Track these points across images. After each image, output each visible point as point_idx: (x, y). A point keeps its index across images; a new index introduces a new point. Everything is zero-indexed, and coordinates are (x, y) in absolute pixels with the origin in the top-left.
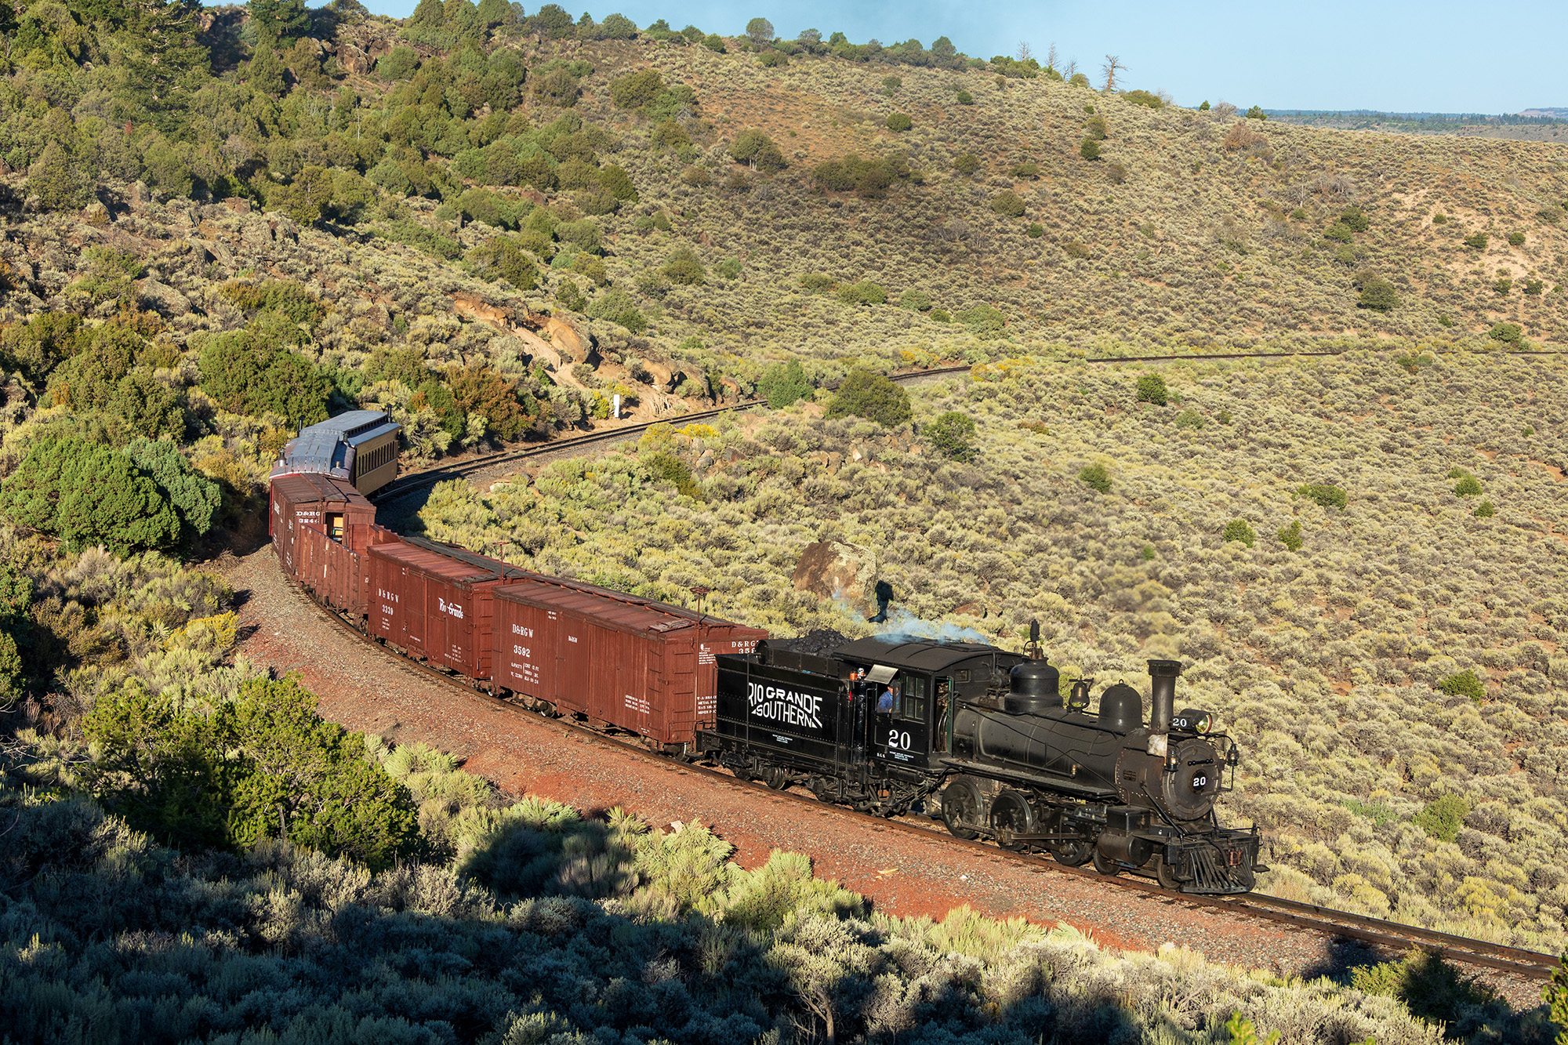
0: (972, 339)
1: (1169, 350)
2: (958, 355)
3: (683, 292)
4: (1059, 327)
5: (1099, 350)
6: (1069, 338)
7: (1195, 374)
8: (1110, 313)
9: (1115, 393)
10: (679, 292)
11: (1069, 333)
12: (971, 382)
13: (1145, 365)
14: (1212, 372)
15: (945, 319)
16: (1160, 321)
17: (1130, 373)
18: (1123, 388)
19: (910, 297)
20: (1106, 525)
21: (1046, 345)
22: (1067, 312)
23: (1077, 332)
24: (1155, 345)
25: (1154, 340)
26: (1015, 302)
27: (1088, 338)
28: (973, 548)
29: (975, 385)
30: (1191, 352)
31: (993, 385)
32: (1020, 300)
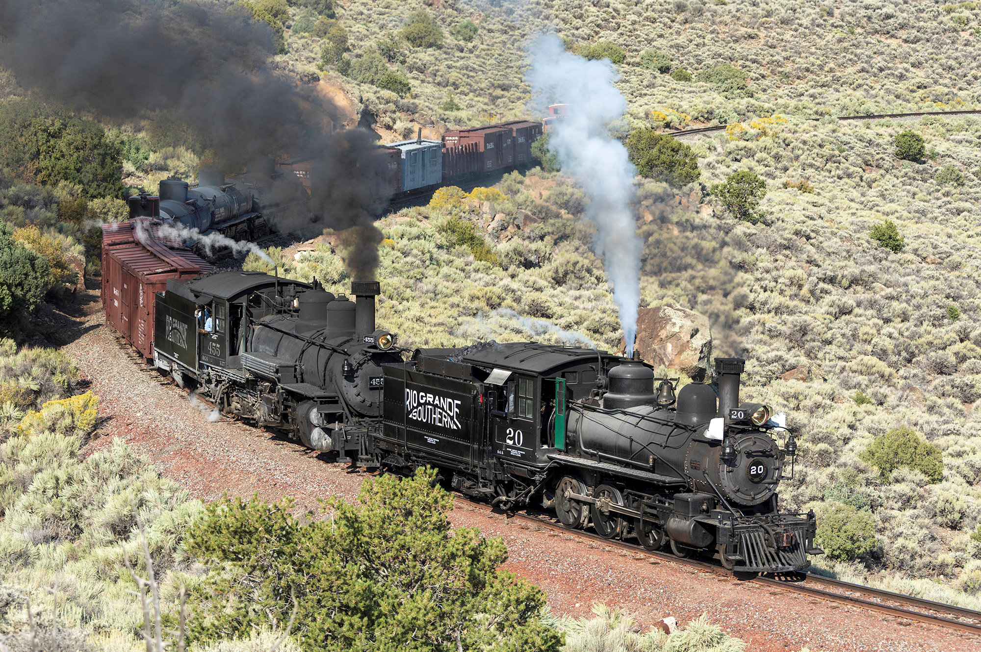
0: (719, 99)
1: (912, 107)
2: (709, 115)
3: (425, 56)
4: (801, 86)
5: (844, 108)
6: (812, 96)
7: (944, 130)
8: (850, 70)
9: (872, 151)
10: (421, 55)
11: (812, 91)
12: (727, 141)
13: (895, 121)
14: (960, 129)
15: (687, 79)
16: (901, 77)
17: (881, 130)
18: (878, 145)
19: (650, 57)
20: (906, 285)
21: (793, 103)
22: (807, 70)
23: (819, 90)
24: (899, 102)
25: (898, 97)
26: (754, 61)
27: (831, 95)
28: (778, 310)
29: (732, 145)
30: (937, 108)
31: (749, 144)
32: (760, 58)
